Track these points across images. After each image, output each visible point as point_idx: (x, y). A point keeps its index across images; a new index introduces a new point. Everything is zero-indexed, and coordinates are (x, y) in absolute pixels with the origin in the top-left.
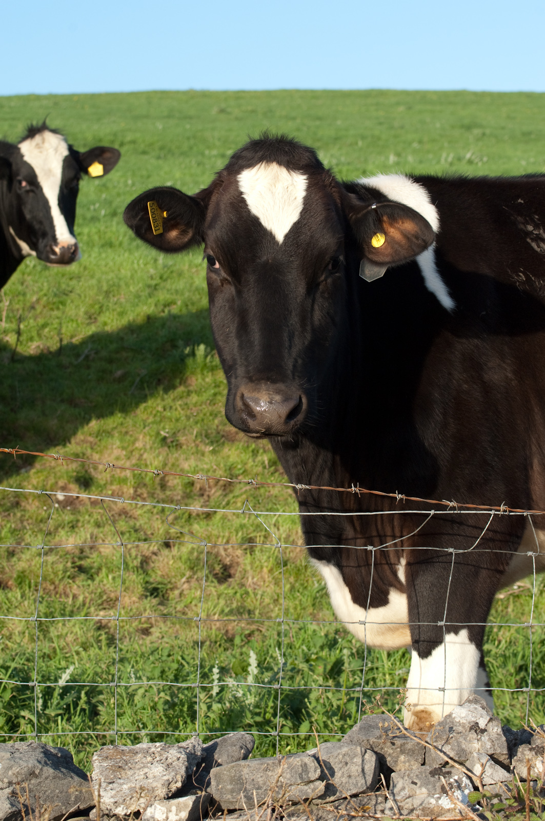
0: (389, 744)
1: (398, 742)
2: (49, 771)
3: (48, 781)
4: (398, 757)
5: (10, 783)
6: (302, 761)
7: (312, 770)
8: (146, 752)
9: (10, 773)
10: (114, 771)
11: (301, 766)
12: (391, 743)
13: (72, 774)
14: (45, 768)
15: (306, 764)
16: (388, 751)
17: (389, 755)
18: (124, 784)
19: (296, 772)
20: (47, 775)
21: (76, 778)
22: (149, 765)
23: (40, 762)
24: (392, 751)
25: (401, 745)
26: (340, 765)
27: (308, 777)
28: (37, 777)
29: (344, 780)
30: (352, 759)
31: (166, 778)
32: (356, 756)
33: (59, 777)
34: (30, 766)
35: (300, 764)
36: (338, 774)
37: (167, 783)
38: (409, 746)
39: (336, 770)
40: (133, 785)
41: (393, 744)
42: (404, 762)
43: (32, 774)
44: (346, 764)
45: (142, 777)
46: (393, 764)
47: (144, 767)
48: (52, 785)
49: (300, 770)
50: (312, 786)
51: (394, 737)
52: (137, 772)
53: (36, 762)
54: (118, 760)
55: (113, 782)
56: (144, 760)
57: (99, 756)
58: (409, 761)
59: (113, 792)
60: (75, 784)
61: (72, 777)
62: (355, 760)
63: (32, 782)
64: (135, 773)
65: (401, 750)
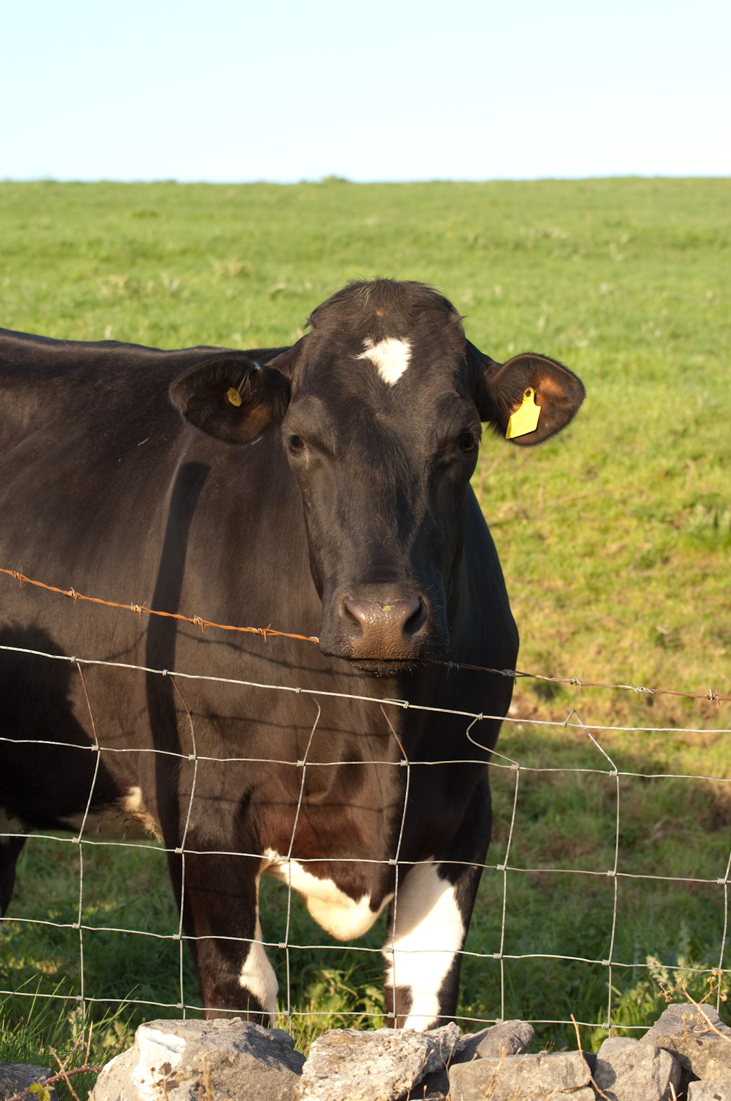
0: (694, 1044)
1: (707, 1041)
2: (248, 1059)
3: (246, 1072)
4: (707, 1062)
5: (195, 1072)
6: (567, 1061)
7: (580, 1073)
8: (381, 1039)
9: (195, 1058)
10: (331, 1062)
11: (566, 1067)
12: (698, 1041)
13: (281, 1065)
14: (243, 1055)
15: (572, 1065)
16: (693, 1052)
17: (695, 1058)
18: (338, 1079)
19: (559, 1074)
20: (245, 1063)
21: (285, 1070)
22: (376, 1056)
23: (236, 1046)
24: (696, 1053)
25: (710, 1046)
26: (623, 1069)
27: (575, 1083)
28: (231, 1065)
29: (627, 1089)
30: (639, 1061)
31: (391, 1074)
32: (644, 1057)
33: (261, 1068)
34: (222, 1050)
35: (564, 1064)
36: (620, 1081)
37: (391, 1082)
38: (721, 1048)
39: (617, 1074)
40: (349, 1083)
41: (700, 1043)
42: (714, 1069)
43: (225, 1062)
44: (632, 1067)
45: (363, 1072)
46: (700, 1071)
47: (369, 1059)
48: (251, 1077)
49: (565, 1072)
50: (578, 1094)
51: (703, 1034)
52: (358, 1064)
53: (231, 1046)
54: (342, 1049)
55: (327, 1077)
56: (374, 1050)
57: (320, 1042)
58: (720, 1068)
59: (322, 1090)
60: (283, 1077)
61: (279, 1069)
62: (643, 1063)
63: (225, 1072)
64: (355, 1067)
65: (710, 1053)
